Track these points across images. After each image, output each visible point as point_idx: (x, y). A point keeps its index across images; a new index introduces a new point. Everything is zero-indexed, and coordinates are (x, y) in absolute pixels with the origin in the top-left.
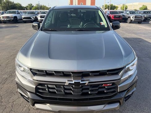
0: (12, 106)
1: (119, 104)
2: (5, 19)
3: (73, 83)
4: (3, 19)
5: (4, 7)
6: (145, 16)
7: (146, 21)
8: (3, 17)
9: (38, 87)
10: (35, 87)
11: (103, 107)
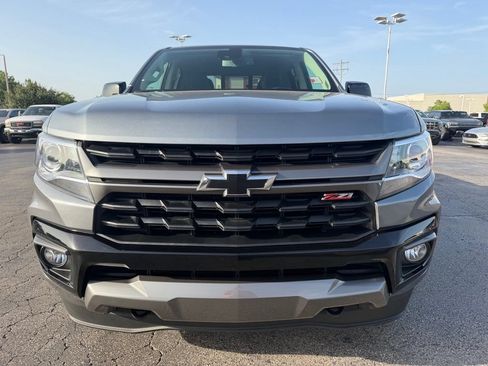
0: (4, 337)
1: (385, 282)
2: (20, 131)
3: (225, 177)
4: (12, 131)
5: (20, 100)
6: (449, 125)
7: (451, 140)
8: (14, 124)
9: (105, 205)
10: (93, 207)
11: (330, 285)
